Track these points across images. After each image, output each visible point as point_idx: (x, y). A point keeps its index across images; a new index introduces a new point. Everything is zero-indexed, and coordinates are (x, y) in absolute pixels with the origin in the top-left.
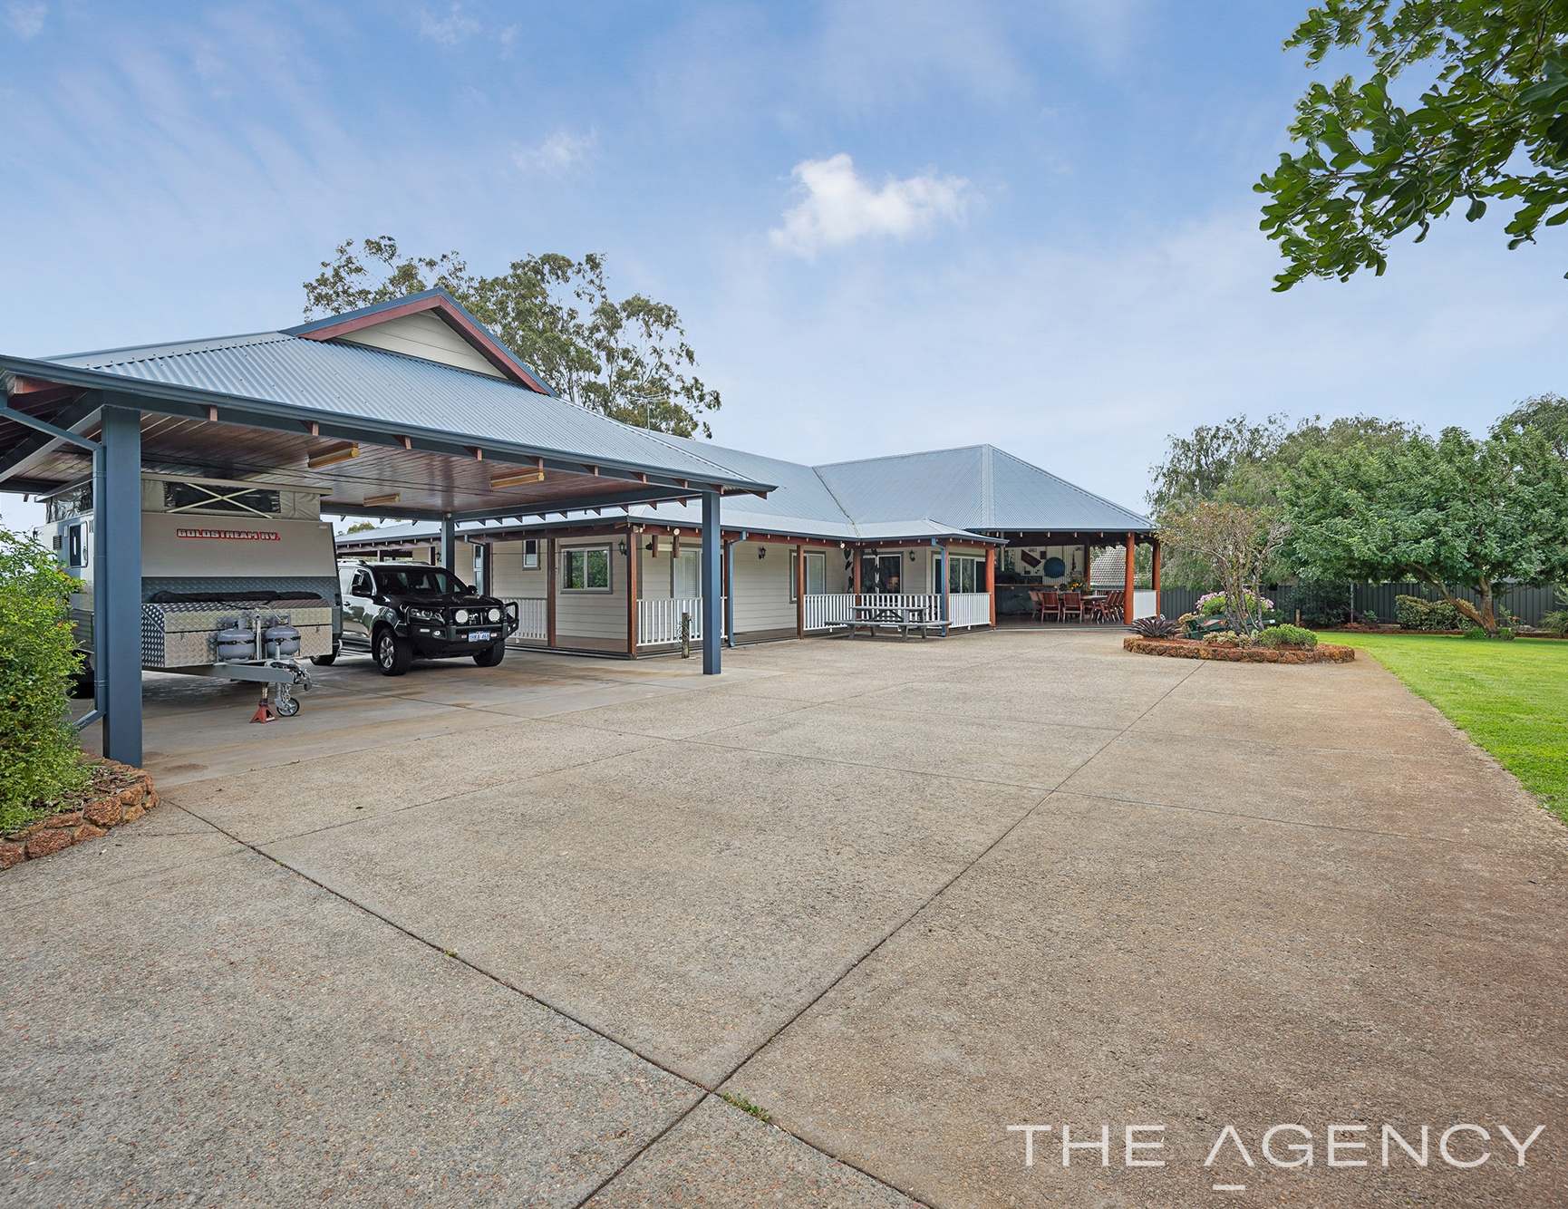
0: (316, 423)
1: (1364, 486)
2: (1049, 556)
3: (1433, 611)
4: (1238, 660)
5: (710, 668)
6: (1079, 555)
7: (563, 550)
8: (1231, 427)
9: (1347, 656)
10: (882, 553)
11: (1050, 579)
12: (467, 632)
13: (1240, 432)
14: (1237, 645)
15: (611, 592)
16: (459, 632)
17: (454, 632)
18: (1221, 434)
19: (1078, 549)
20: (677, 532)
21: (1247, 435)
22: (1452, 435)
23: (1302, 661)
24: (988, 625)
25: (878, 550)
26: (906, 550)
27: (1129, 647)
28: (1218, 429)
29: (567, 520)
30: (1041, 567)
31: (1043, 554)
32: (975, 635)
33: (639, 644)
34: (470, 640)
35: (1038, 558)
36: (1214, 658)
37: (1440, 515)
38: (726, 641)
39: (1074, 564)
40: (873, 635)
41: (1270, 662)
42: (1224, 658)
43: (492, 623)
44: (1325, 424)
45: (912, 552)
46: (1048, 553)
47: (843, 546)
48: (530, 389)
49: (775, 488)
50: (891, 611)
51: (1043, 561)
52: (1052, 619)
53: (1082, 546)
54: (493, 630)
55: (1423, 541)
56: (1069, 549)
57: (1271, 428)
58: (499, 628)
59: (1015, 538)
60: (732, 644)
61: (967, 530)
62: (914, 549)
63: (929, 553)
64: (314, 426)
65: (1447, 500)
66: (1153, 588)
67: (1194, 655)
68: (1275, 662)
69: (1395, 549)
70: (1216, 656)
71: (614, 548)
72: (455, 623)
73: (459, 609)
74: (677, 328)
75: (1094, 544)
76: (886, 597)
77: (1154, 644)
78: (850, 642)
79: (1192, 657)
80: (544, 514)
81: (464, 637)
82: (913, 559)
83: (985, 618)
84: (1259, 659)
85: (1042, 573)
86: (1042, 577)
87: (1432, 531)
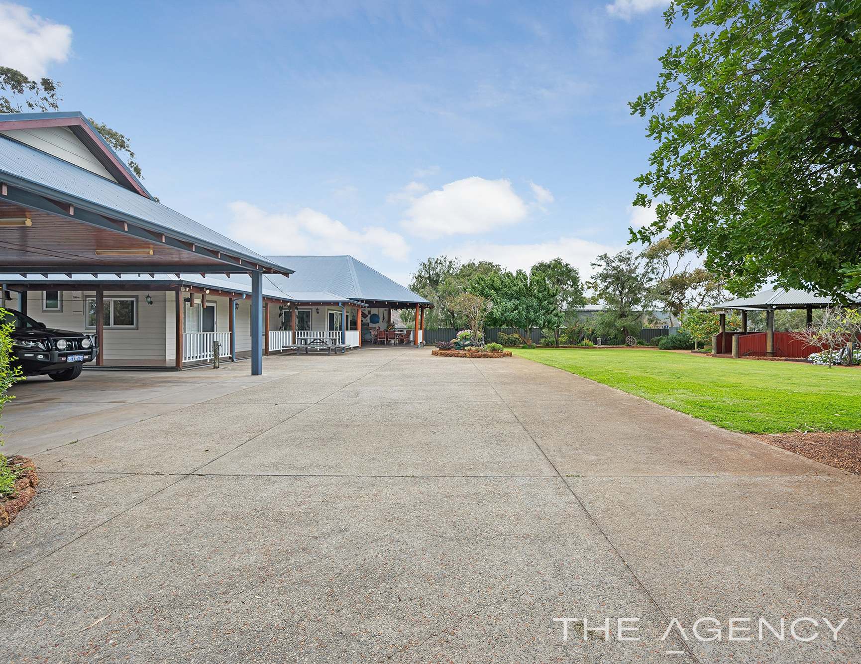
0: (72, 206)
1: (495, 289)
2: (372, 313)
3: (509, 338)
4: (480, 357)
5: (256, 371)
6: (386, 313)
7: (88, 299)
8: (442, 259)
9: (510, 355)
10: (300, 309)
11: (372, 324)
12: (66, 355)
13: (445, 261)
14: (478, 351)
15: (137, 329)
16: (60, 355)
17: (56, 356)
18: (439, 262)
19: (386, 310)
20: (208, 292)
21: (448, 263)
22: (519, 272)
23: (500, 357)
24: (358, 347)
25: (298, 307)
26: (314, 308)
27: (435, 354)
28: (438, 259)
29: (97, 279)
30: (368, 318)
31: (369, 312)
32: (354, 351)
33: (184, 361)
34: (69, 361)
35: (367, 314)
36: (471, 357)
37: (518, 302)
38: (230, 358)
39: (383, 317)
40: (307, 353)
41: (490, 357)
42: (475, 357)
43: (84, 349)
44: (477, 263)
45: (317, 309)
46: (372, 312)
47: (289, 304)
48: (138, 193)
49: (294, 272)
50: (320, 340)
51: (369, 315)
52: (382, 344)
53: (387, 309)
54: (85, 354)
55: (514, 312)
56: (382, 310)
57: (456, 261)
58: (89, 352)
59: (372, 303)
60: (235, 360)
61: (349, 299)
62: (319, 307)
63: (326, 310)
64: (71, 208)
65: (520, 296)
66: (421, 329)
67: (464, 356)
68: (492, 357)
69: (505, 314)
70: (472, 356)
71: (139, 300)
72: (57, 349)
73: (60, 339)
74: (129, 151)
75: (393, 308)
76: (301, 333)
77: (448, 352)
78: (297, 357)
79: (463, 357)
80: (71, 274)
81: (64, 359)
82: (318, 313)
83: (357, 343)
84: (486, 356)
85: (369, 321)
86: (368, 323)
87: (516, 308)
